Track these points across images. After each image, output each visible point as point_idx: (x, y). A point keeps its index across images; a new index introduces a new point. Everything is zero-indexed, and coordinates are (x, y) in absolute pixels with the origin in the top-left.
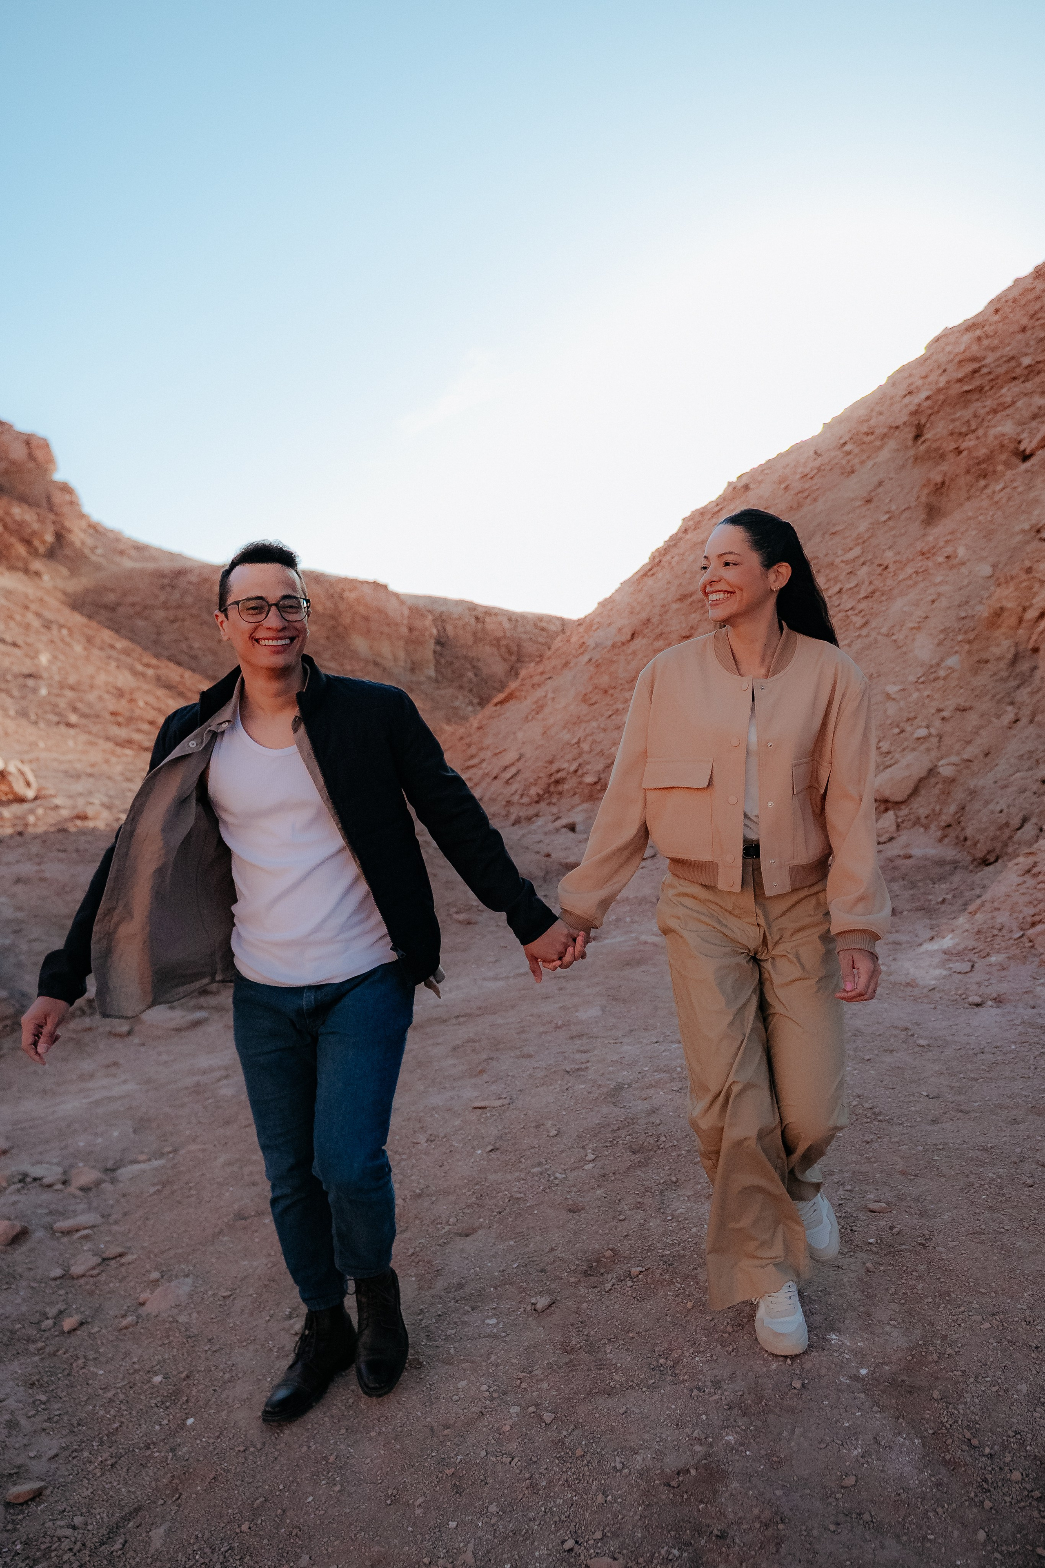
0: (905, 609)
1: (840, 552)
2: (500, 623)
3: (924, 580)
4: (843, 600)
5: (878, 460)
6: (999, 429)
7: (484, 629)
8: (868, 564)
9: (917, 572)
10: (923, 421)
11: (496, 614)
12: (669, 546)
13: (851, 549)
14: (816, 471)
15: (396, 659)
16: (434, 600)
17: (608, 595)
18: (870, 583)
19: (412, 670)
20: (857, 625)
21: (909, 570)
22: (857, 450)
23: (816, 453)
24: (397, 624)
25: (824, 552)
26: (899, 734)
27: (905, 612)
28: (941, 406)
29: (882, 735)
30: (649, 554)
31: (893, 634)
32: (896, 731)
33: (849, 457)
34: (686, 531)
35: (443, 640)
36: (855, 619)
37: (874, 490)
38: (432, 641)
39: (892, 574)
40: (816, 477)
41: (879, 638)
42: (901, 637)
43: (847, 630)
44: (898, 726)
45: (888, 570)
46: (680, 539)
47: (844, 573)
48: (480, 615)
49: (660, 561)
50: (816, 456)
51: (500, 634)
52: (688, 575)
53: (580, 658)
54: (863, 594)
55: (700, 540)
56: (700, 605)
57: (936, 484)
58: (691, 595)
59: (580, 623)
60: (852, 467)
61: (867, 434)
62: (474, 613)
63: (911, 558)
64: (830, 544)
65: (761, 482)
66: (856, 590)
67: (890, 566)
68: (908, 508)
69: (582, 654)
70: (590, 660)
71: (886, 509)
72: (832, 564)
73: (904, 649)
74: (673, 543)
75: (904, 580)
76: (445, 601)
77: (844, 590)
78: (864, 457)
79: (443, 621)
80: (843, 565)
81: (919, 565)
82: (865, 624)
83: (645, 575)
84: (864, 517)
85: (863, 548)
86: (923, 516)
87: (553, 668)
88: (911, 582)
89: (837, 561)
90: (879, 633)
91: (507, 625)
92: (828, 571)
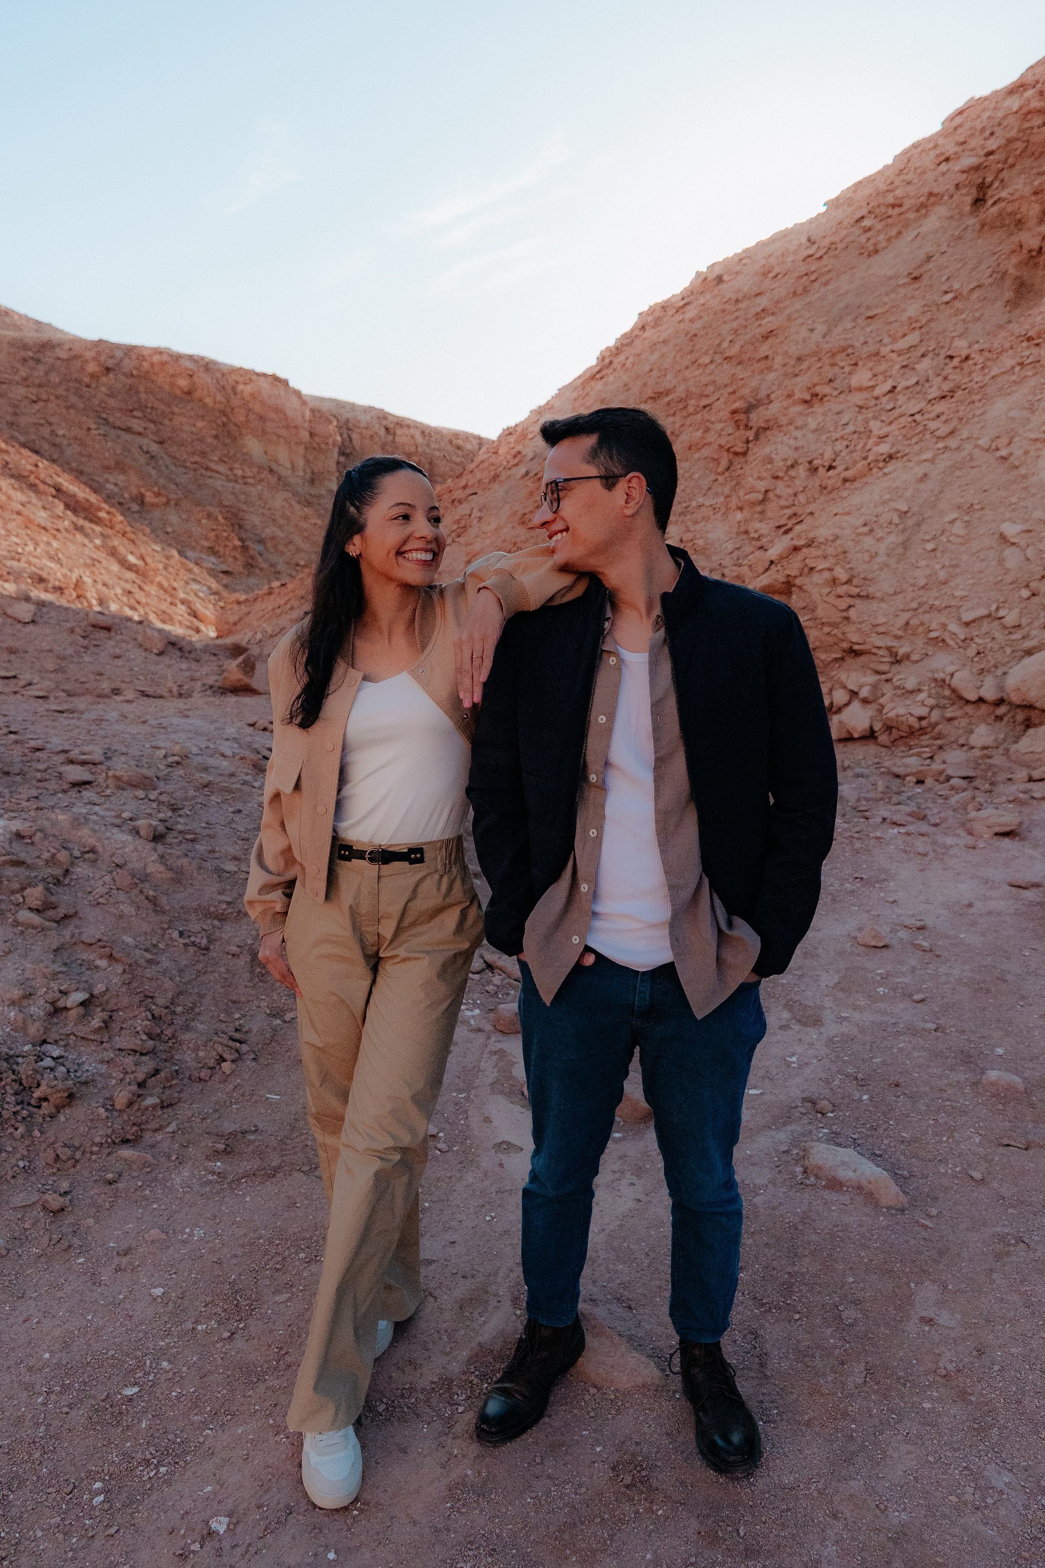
0: (1012, 414)
1: (886, 340)
2: (413, 437)
3: (1034, 375)
4: (899, 403)
5: (924, 229)
7: (393, 441)
8: (930, 355)
9: (1021, 364)
10: (989, 180)
11: (409, 427)
12: (622, 345)
13: (904, 336)
14: (824, 251)
15: (293, 467)
16: (339, 404)
17: (542, 402)
18: (946, 378)
19: (312, 481)
20: (938, 433)
21: (1008, 361)
22: (879, 226)
23: (809, 240)
24: (296, 427)
25: (862, 339)
26: (1028, 599)
27: (1013, 419)
28: (1016, 157)
29: (1002, 599)
30: (597, 354)
31: (997, 449)
32: (1025, 593)
33: (868, 235)
34: (643, 328)
35: (348, 451)
36: (933, 425)
37: (919, 267)
38: (336, 450)
39: (980, 366)
40: (825, 257)
41: (976, 451)
42: (1018, 453)
43: (921, 440)
44: (1027, 586)
45: (970, 362)
46: (636, 336)
47: (898, 366)
48: (391, 426)
49: (611, 363)
50: (808, 244)
51: (413, 449)
52: (655, 373)
53: (513, 471)
54: (934, 393)
55: (661, 340)
56: (681, 406)
57: (1030, 251)
58: (667, 393)
59: (509, 432)
60: (875, 244)
61: (893, 206)
62: (384, 423)
63: (1007, 345)
64: (868, 330)
65: (738, 273)
66: (919, 388)
67: (972, 356)
68: (979, 286)
69: (517, 465)
70: (527, 473)
71: (945, 287)
72: (878, 354)
73: (1023, 470)
74: (628, 341)
75: (1003, 373)
76: (353, 406)
77: (898, 389)
78: (893, 232)
79: (349, 429)
80: (894, 355)
81: (1026, 353)
82: (952, 433)
83: (593, 377)
84: (912, 297)
85: (922, 334)
86: (1009, 295)
87: (479, 481)
88: (1014, 378)
89: (884, 351)
90: (976, 446)
91: (419, 439)
92: (870, 364)
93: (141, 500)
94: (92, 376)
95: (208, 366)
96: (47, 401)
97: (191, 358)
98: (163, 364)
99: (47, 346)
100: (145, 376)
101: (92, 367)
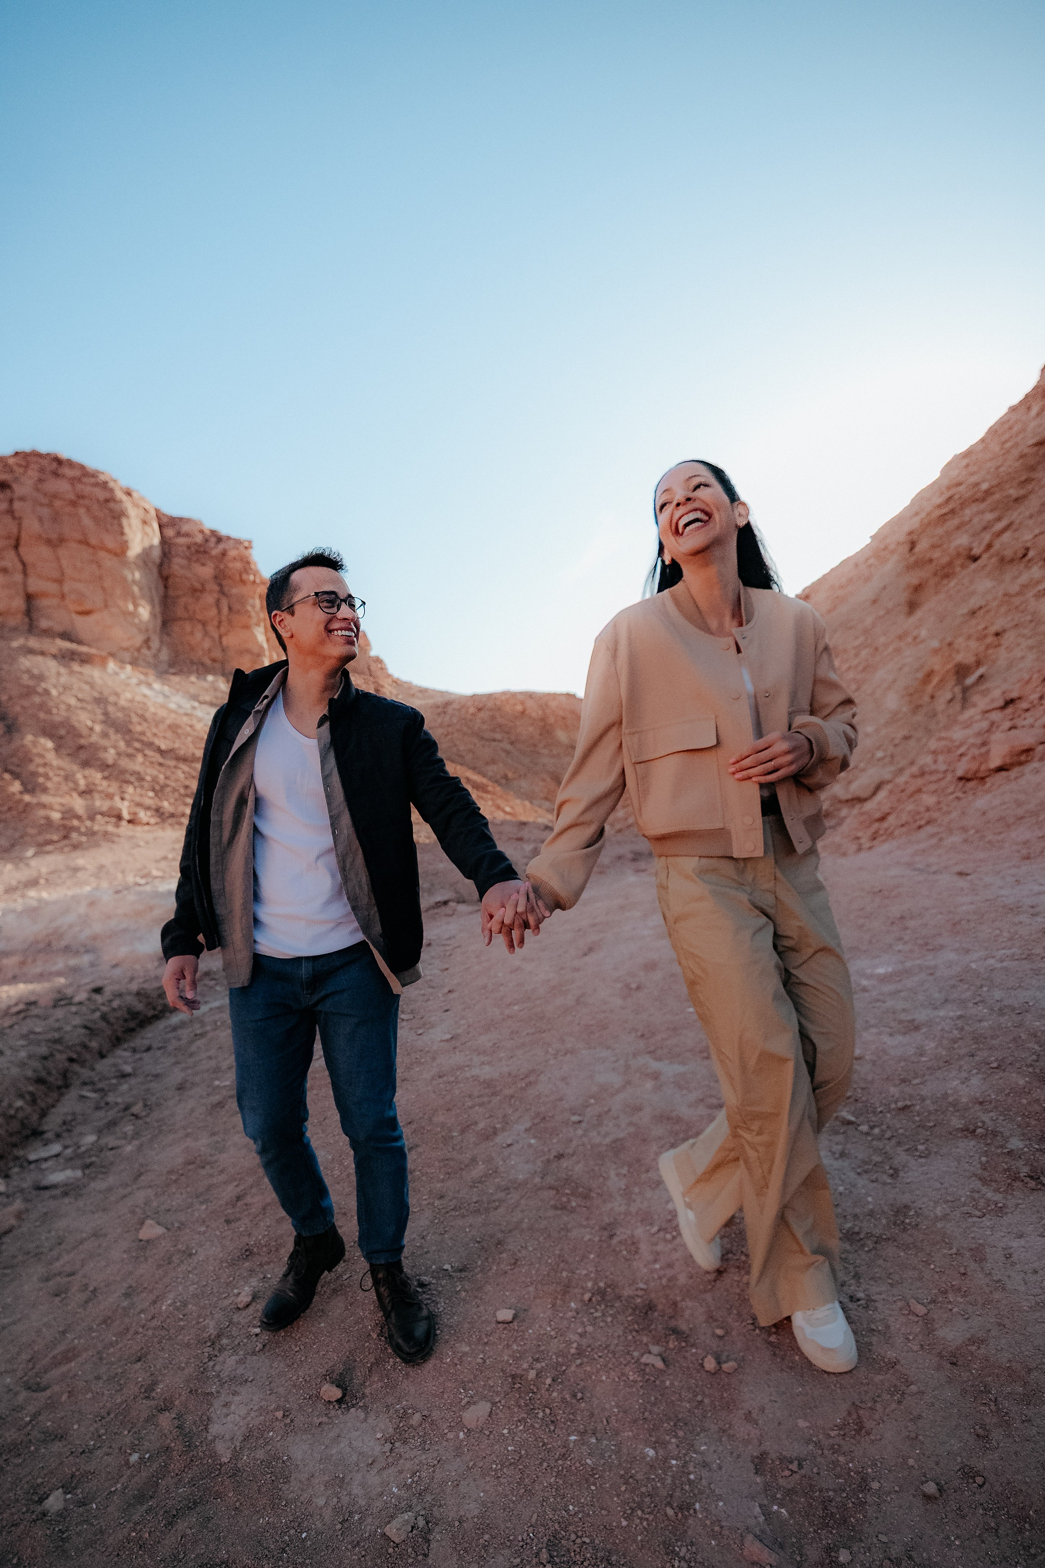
6: (958, 542)
10: (916, 538)
21: (890, 649)
22: (875, 563)
23: (856, 565)
33: (870, 568)
37: (879, 593)
50: (855, 567)
60: (870, 575)
61: (884, 550)
81: (896, 645)
93: (506, 777)
94: (473, 714)
95: (530, 695)
96: (453, 734)
97: (521, 693)
98: (507, 700)
99: (447, 704)
100: (499, 709)
101: (472, 710)
